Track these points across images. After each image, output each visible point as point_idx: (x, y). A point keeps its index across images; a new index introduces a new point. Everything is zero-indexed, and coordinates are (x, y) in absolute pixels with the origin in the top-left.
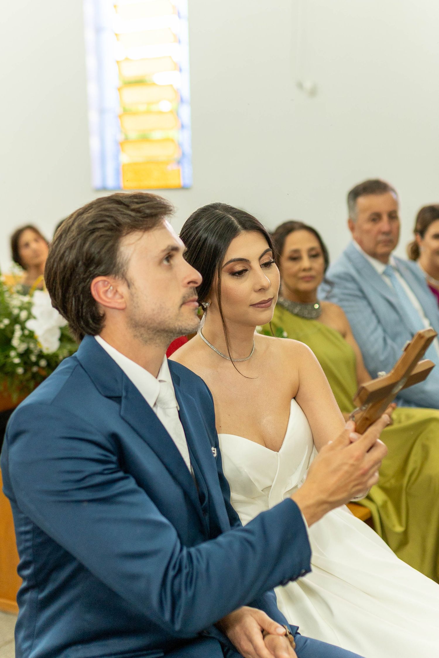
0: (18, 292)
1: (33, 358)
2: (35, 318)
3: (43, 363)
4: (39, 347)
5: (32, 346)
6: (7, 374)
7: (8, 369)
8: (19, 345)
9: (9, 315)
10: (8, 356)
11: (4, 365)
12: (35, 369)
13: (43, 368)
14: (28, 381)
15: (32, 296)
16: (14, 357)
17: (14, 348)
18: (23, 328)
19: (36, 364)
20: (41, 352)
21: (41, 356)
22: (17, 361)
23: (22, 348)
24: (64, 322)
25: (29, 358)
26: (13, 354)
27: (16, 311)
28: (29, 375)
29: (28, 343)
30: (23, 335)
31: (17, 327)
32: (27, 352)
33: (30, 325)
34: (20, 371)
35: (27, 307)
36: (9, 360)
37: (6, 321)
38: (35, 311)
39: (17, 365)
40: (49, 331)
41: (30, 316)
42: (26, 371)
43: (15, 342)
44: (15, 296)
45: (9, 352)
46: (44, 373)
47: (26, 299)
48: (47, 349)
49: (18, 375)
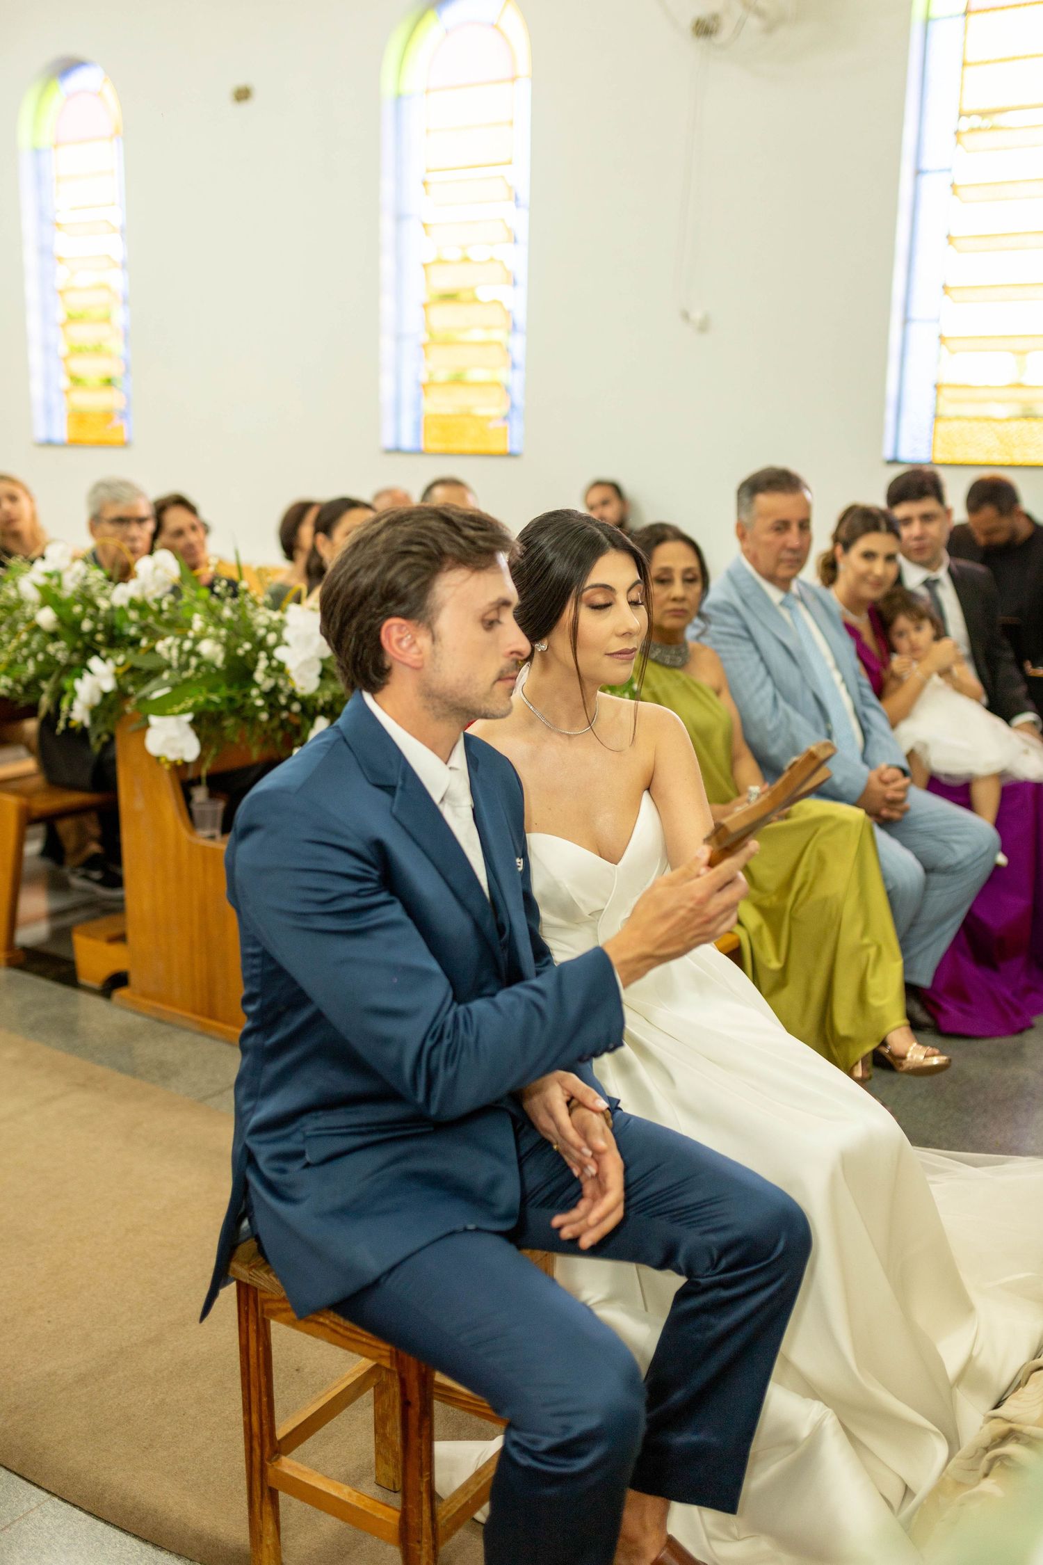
0: (266, 605)
1: (283, 700)
2: (287, 644)
3: (296, 707)
4: (290, 686)
5: (281, 683)
6: (245, 719)
7: (249, 713)
8: (264, 680)
9: (251, 637)
10: (247, 696)
11: (242, 707)
12: (284, 715)
13: (296, 714)
14: (274, 730)
15: (284, 611)
16: (257, 697)
17: (257, 685)
18: (270, 658)
19: (287, 708)
20: (293, 690)
21: (293, 697)
22: (259, 702)
23: (268, 684)
24: (327, 652)
25: (277, 699)
26: (254, 692)
27: (261, 632)
28: (276, 723)
29: (277, 678)
30: (269, 667)
31: (263, 655)
32: (275, 690)
33: (280, 653)
34: (264, 716)
35: (278, 628)
36: (249, 702)
37: (247, 646)
38: (287, 635)
39: (261, 709)
40: (306, 663)
41: (280, 642)
42: (271, 716)
43: (259, 676)
44: (262, 609)
45: (250, 690)
46: (297, 721)
47: (276, 616)
48: (303, 688)
49: (261, 722)
